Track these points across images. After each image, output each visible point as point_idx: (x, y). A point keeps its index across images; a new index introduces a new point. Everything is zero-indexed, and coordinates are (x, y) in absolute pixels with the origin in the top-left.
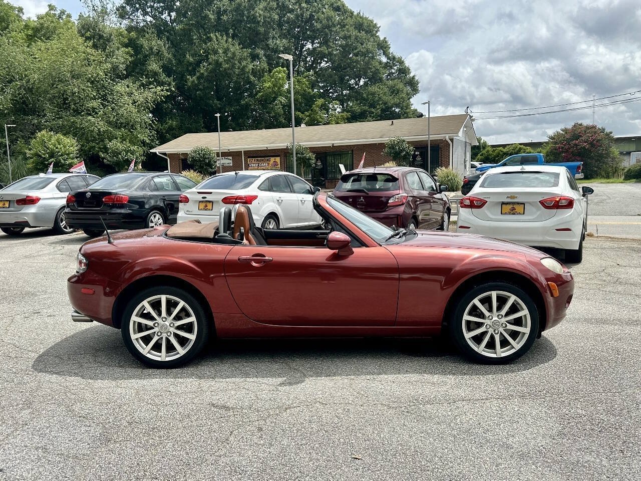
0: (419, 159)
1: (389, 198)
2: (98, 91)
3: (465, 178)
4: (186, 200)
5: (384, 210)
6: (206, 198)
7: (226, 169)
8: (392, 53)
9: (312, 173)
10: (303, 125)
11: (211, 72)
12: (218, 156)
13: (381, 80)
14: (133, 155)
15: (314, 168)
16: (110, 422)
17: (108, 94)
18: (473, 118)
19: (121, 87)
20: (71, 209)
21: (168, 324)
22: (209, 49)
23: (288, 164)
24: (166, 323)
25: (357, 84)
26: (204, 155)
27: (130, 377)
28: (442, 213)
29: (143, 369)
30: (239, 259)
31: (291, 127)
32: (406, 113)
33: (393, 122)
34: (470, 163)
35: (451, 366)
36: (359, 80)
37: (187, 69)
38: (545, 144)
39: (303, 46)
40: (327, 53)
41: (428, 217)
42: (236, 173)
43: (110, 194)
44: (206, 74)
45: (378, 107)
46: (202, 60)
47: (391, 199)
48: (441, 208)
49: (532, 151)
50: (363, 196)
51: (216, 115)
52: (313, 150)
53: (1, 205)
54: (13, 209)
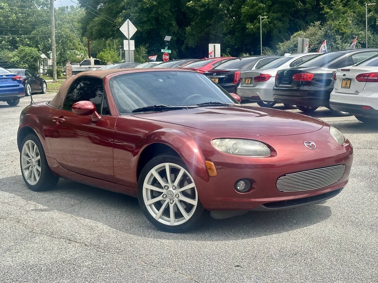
21: (33, 160)
30: (53, 119)
53: (247, 82)
54: (252, 85)
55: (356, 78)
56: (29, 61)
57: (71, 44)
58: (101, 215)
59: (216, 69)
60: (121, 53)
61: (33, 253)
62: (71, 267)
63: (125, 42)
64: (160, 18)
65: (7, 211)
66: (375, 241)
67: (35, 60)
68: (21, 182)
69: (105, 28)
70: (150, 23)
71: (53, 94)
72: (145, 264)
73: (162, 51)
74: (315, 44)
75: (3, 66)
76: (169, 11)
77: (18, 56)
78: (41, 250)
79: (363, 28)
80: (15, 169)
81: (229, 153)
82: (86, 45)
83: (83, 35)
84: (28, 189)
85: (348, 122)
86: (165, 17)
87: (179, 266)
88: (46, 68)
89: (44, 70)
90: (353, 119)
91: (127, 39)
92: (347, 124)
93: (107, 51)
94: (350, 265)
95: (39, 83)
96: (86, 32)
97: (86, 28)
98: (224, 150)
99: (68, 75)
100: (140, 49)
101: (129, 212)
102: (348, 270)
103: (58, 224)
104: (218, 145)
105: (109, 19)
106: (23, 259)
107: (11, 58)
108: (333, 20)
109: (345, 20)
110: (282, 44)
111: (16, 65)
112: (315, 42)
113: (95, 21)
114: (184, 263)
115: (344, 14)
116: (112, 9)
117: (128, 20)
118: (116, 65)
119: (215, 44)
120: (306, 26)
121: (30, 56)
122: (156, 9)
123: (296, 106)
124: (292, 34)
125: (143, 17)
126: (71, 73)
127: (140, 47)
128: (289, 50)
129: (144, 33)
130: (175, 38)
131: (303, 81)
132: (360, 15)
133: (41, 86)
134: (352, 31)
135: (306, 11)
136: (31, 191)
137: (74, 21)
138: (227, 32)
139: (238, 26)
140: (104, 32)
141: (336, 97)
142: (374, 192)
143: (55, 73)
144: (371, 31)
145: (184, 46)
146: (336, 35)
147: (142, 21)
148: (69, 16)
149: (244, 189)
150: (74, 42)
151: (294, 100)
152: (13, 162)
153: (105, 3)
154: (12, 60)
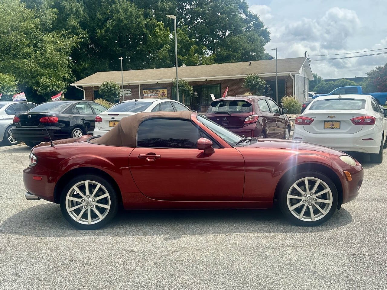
0: (270, 90)
1: (246, 118)
2: (31, 40)
3: (303, 104)
4: (100, 120)
5: (241, 126)
6: (114, 118)
7: (127, 98)
8: (250, 12)
9: (191, 101)
10: (184, 66)
11: (115, 26)
12: (121, 88)
13: (241, 32)
14: (58, 88)
15: (192, 97)
16: (58, 261)
17: (39, 42)
18: (310, 60)
19: (48, 37)
20: (17, 127)
21: (91, 200)
22: (114, 10)
23: (173, 94)
24: (90, 199)
25: (223, 34)
26: (111, 88)
27: (69, 235)
28: (284, 129)
29: (77, 230)
30: (138, 156)
31: (175, 67)
32: (260, 56)
33: (250, 63)
34: (308, 93)
35: (283, 227)
36: (226, 32)
37: (98, 25)
38: (365, 79)
39: (184, 7)
40: (201, 12)
41: (274, 131)
42: (136, 101)
43: (45, 116)
44: (111, 28)
45: (239, 52)
46: (109, 17)
47: (247, 118)
48: (283, 125)
49: (355, 84)
50: (227, 117)
51: (119, 58)
52: (191, 83)
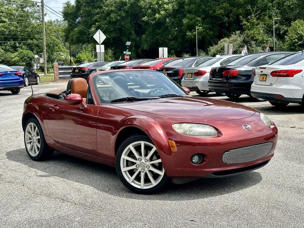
21: (35, 138)
30: (50, 107)
53: (188, 76)
54: (192, 79)
55: (271, 74)
56: (26, 60)
57: (57, 48)
58: (86, 179)
59: (165, 66)
60: (94, 54)
61: (35, 210)
62: (65, 222)
63: (98, 46)
64: (123, 29)
65: (14, 177)
66: (294, 200)
67: (31, 59)
68: (24, 154)
69: (82, 36)
70: (115, 32)
71: (45, 85)
72: (122, 219)
73: (124, 52)
74: (236, 48)
75: (7, 64)
76: (130, 24)
77: (18, 57)
78: (42, 208)
79: (271, 36)
80: (19, 143)
81: (187, 134)
82: (67, 48)
83: (66, 41)
84: (30, 159)
85: (264, 106)
86: (126, 28)
87: (148, 221)
88: (39, 65)
89: (37, 66)
90: (267, 104)
91: (98, 44)
92: (263, 108)
93: (83, 53)
94: (277, 220)
95: (34, 76)
96: (68, 39)
97: (68, 36)
98: (182, 132)
99: (55, 71)
100: (108, 51)
101: (107, 177)
102: (276, 223)
103: (54, 187)
104: (178, 128)
105: (85, 30)
106: (28, 216)
107: (13, 58)
108: (249, 30)
109: (258, 30)
110: (212, 47)
111: (17, 63)
112: (236, 46)
113: (75, 31)
114: (151, 218)
115: (257, 25)
116: (87, 22)
117: (99, 30)
118: (91, 63)
119: (163, 48)
120: (230, 34)
121: (27, 56)
122: (120, 22)
123: (225, 94)
124: (219, 40)
125: (111, 27)
126: (58, 69)
127: (108, 49)
128: (217, 52)
129: (111, 39)
130: (134, 44)
131: (230, 76)
132: (269, 26)
133: (36, 79)
134: (263, 38)
135: (229, 23)
136: (32, 160)
137: (59, 31)
138: (172, 39)
139: (180, 34)
140: (81, 39)
141: (255, 88)
142: (289, 160)
143: (45, 69)
144: (277, 38)
145: (140, 49)
146: (252, 41)
147: (110, 30)
148: (55, 27)
149: (198, 162)
150: (59, 46)
151: (224, 90)
152: (17, 137)
153: (82, 18)
154: (14, 59)
